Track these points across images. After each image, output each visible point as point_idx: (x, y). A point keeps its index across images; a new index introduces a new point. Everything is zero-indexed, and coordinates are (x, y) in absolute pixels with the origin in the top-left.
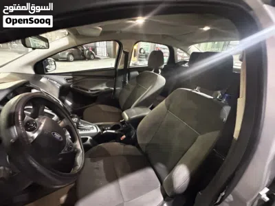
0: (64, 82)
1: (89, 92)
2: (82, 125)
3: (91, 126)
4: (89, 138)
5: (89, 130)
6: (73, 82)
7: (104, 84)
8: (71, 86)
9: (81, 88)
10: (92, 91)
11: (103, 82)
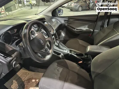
0: (63, 22)
1: (75, 30)
2: (61, 46)
3: (65, 49)
4: (62, 54)
5: (63, 50)
6: (67, 22)
7: (87, 26)
8: (66, 25)
9: (71, 27)
10: (77, 29)
11: (86, 24)
